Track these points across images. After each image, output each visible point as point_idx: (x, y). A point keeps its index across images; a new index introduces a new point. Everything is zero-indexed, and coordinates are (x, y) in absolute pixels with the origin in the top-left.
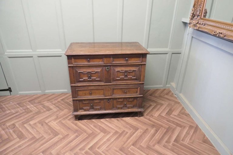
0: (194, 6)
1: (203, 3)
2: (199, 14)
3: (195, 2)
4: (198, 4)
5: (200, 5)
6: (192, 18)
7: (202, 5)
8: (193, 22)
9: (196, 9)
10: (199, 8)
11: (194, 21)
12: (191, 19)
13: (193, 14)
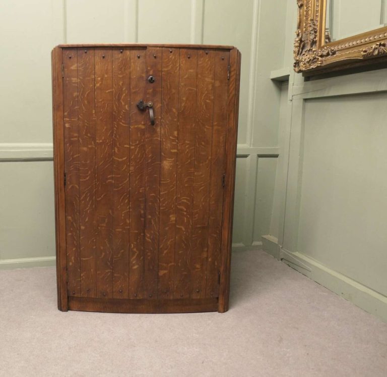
0: (299, 27)
1: (319, 14)
2: (315, 38)
3: (300, 16)
4: (307, 19)
5: (312, 20)
6: (299, 51)
7: (319, 19)
8: (302, 59)
9: (304, 29)
10: (313, 26)
11: (304, 57)
12: (298, 54)
13: (301, 41)
